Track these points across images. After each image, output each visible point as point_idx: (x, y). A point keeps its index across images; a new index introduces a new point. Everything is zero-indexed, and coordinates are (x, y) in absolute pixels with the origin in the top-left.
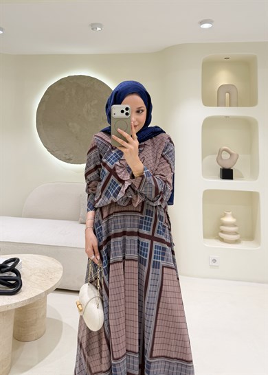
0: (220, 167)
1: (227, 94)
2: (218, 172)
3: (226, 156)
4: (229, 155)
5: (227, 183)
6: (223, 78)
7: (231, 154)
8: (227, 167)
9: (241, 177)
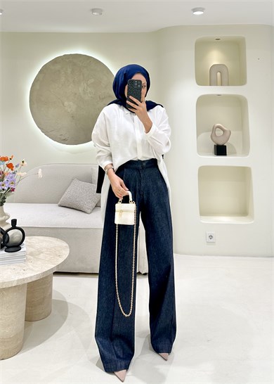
0: (214, 144)
1: (219, 73)
2: (212, 148)
3: (219, 133)
4: (222, 132)
5: (221, 160)
6: (215, 58)
7: (224, 131)
8: (221, 143)
9: (234, 153)
